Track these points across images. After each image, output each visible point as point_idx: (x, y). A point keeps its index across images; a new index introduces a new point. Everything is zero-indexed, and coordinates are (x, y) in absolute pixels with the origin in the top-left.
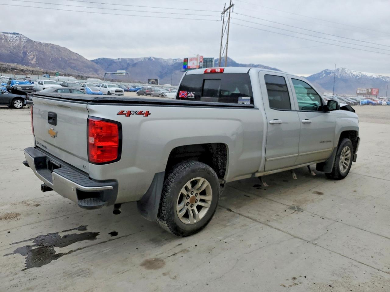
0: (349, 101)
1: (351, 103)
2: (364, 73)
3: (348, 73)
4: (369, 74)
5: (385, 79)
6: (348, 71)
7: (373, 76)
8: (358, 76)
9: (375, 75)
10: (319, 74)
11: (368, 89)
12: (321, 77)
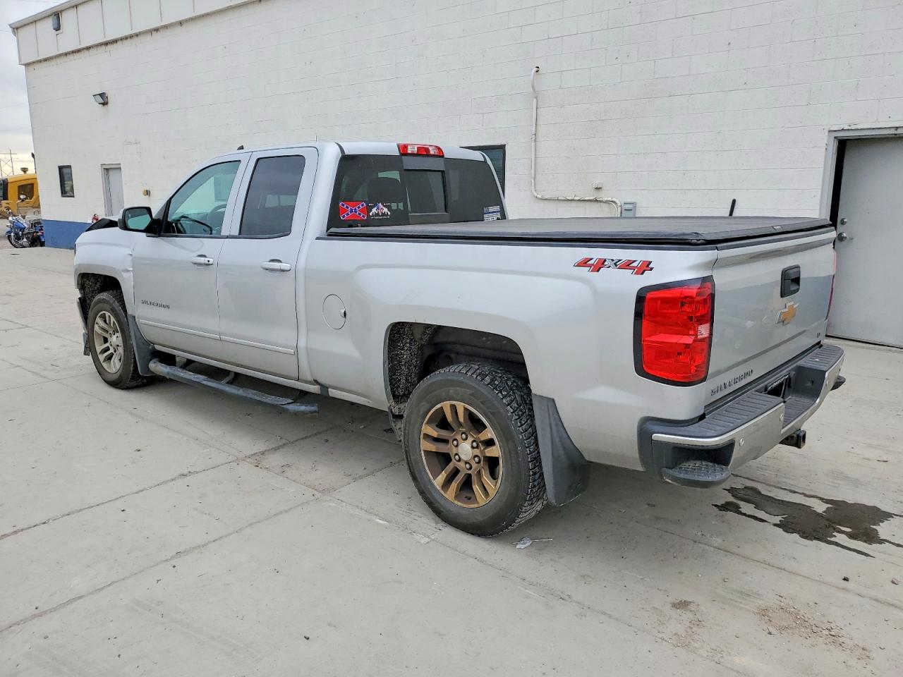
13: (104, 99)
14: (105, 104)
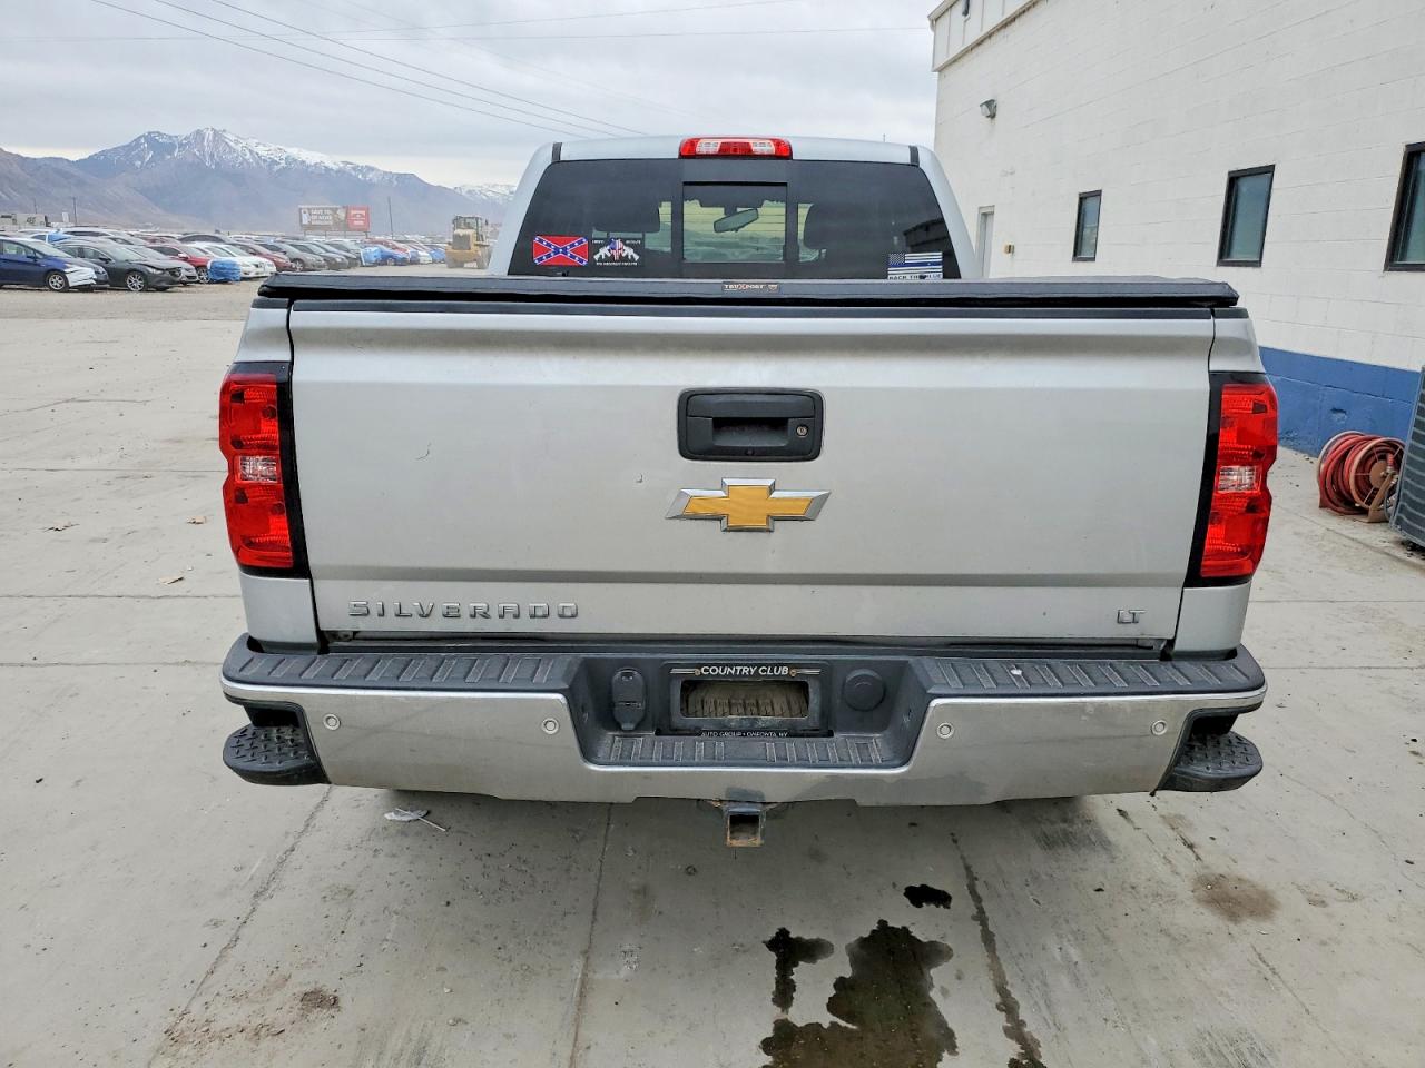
0: (328, 254)
1: (339, 260)
2: (293, 151)
3: (239, 148)
4: (311, 157)
5: (364, 175)
6: (237, 142)
7: (327, 164)
8: (277, 163)
9: (332, 161)
10: (128, 148)
11: (335, 211)
12: (138, 163)
13: (991, 108)
14: (993, 116)
